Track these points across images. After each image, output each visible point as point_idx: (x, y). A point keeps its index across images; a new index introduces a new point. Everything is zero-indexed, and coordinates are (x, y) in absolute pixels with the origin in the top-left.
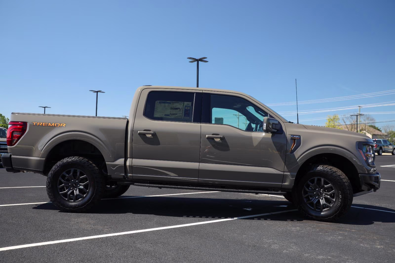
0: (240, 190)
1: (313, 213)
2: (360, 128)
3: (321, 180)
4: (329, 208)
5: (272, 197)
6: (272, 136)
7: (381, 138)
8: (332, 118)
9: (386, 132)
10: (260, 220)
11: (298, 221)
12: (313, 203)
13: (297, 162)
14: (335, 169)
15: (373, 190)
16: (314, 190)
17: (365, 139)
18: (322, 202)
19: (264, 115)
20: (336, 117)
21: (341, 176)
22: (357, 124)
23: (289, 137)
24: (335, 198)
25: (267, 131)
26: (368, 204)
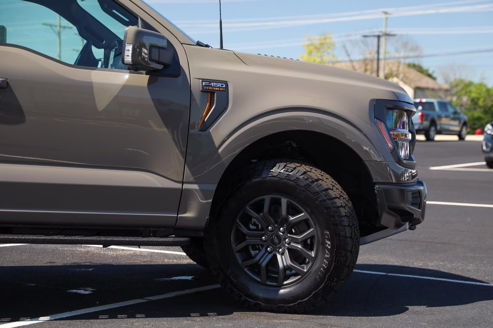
0: (56, 237)
1: (261, 293)
2: (384, 70)
3: (280, 204)
4: (299, 277)
5: (151, 256)
6: (150, 82)
7: (434, 97)
8: (317, 42)
9: (446, 81)
10: (116, 318)
11: (219, 314)
12: (260, 265)
13: (219, 155)
14: (315, 173)
15: (407, 225)
16: (262, 230)
17: (393, 93)
18: (283, 260)
19: (128, 20)
20: (325, 39)
21: (330, 191)
22: (378, 60)
23: (196, 85)
24: (315, 249)
25: (134, 67)
26: (396, 264)
